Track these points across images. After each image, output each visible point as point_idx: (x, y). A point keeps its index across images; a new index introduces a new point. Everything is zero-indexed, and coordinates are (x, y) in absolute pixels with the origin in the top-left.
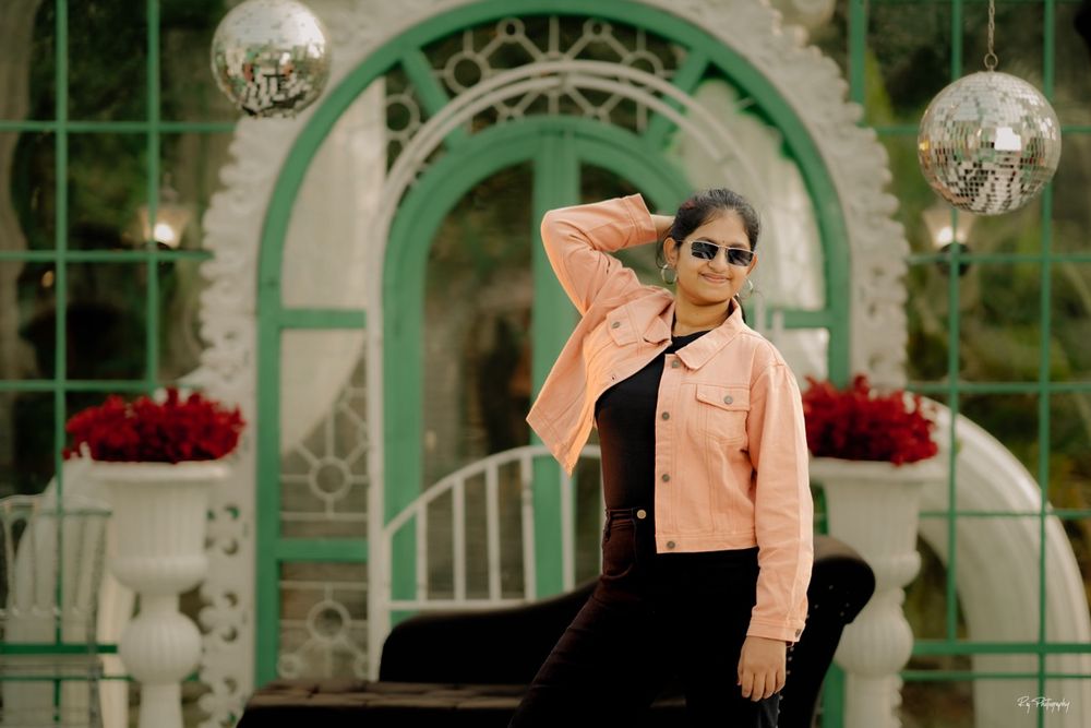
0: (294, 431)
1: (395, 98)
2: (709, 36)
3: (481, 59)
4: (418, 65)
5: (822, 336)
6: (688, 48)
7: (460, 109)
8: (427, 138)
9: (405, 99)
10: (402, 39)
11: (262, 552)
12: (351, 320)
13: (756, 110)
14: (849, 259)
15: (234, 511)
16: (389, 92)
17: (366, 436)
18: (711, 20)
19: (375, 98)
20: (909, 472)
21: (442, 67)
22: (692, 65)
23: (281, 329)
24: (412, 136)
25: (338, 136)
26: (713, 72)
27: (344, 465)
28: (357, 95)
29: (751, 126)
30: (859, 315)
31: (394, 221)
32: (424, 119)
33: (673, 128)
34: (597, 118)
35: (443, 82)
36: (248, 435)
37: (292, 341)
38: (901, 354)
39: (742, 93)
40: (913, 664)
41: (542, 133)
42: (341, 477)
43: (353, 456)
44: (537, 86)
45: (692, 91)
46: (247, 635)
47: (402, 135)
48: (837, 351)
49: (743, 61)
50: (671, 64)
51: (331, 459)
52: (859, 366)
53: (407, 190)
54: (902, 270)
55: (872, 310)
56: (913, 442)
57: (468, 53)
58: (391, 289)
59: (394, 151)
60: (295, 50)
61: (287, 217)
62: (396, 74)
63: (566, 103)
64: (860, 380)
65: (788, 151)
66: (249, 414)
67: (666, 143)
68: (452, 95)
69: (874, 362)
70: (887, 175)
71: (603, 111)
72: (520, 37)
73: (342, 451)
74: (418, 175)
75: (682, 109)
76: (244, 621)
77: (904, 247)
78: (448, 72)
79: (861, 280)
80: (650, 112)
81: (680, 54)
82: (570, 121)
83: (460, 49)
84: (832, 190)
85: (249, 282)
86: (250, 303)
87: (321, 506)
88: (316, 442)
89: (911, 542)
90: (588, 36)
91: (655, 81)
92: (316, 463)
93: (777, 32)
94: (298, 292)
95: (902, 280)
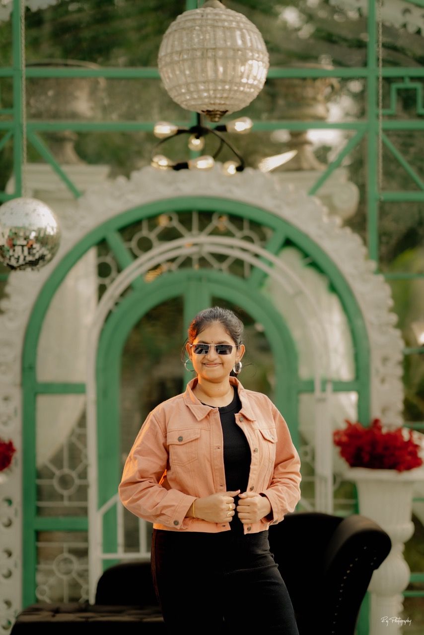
0: (44, 454)
1: (103, 260)
2: (286, 222)
3: (152, 236)
4: (115, 240)
5: (353, 397)
6: (273, 229)
7: (141, 265)
8: (121, 283)
9: (108, 260)
10: (106, 225)
11: (26, 525)
12: (78, 389)
13: (314, 265)
14: (369, 351)
15: (9, 502)
16: (99, 255)
17: (86, 457)
18: (287, 213)
19: (91, 259)
20: (407, 476)
21: (130, 240)
22: (276, 239)
23: (36, 394)
24: (113, 280)
25: (70, 281)
26: (288, 243)
27: (74, 474)
28: (80, 257)
29: (311, 274)
30: (375, 383)
31: (102, 332)
32: (119, 270)
33: (265, 275)
34: (221, 270)
35: (131, 250)
36: (18, 456)
37: (43, 402)
38: (400, 406)
39: (306, 255)
40: (410, 587)
41: (189, 279)
42: (73, 480)
43: (80, 468)
44: (186, 251)
45: (277, 253)
46: (18, 574)
47: (106, 281)
48: (363, 405)
49: (306, 236)
50: (263, 238)
51: (66, 470)
52: (376, 413)
53: (110, 313)
54: (399, 357)
55: (383, 381)
56: (409, 458)
57: (145, 232)
58: (101, 371)
59: (102, 289)
60: (39, 231)
61: (39, 329)
62: (103, 245)
63: (203, 262)
64: (376, 421)
65: (333, 288)
66: (18, 444)
67: (261, 284)
68: (135, 257)
69: (384, 410)
70: (390, 303)
71: (225, 266)
72: (175, 223)
73: (73, 466)
74: (117, 304)
75: (271, 264)
76: (16, 565)
77: (401, 344)
78: (133, 244)
79: (376, 363)
80: (252, 267)
81: (269, 233)
82: (205, 272)
83: (140, 230)
84: (359, 312)
85: (17, 367)
86: (18, 380)
87: (61, 497)
88: (57, 460)
89: (408, 517)
90: (215, 223)
91: (255, 248)
92: (58, 473)
93: (325, 219)
94: (46, 373)
95: (400, 363)
